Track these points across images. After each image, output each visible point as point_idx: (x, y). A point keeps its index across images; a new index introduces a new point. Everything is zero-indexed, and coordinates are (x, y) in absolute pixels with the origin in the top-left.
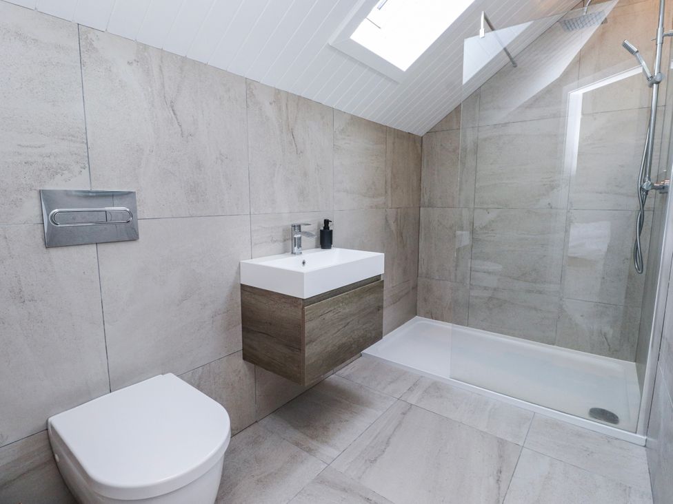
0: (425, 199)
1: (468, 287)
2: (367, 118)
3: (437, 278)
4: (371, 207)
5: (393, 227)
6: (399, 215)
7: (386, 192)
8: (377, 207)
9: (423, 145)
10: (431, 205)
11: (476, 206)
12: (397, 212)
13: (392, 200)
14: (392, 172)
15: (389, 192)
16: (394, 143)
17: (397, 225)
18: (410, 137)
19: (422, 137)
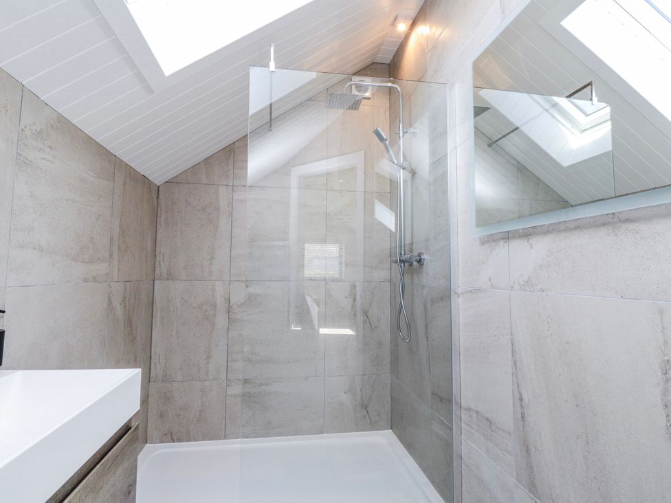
0: (162, 269)
1: (224, 384)
2: (86, 132)
3: (180, 378)
4: (86, 280)
5: (119, 310)
6: (128, 291)
7: (111, 256)
8: (95, 279)
9: (160, 197)
10: (170, 277)
11: (232, 279)
12: (125, 288)
13: (119, 270)
14: (121, 226)
15: (115, 256)
16: (125, 184)
17: (125, 307)
18: (143, 180)
19: (159, 187)
